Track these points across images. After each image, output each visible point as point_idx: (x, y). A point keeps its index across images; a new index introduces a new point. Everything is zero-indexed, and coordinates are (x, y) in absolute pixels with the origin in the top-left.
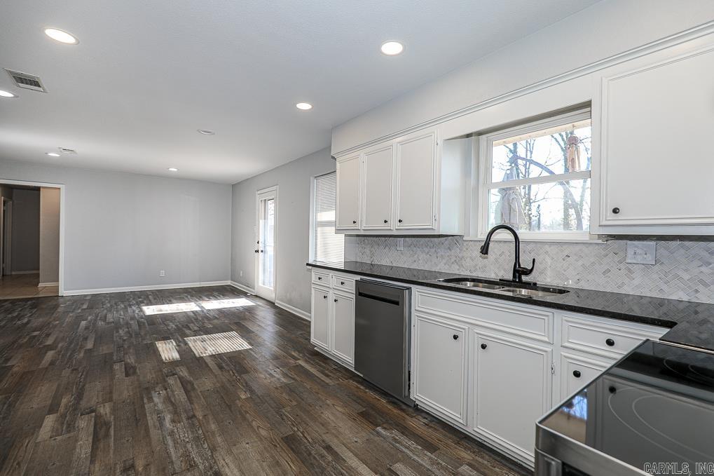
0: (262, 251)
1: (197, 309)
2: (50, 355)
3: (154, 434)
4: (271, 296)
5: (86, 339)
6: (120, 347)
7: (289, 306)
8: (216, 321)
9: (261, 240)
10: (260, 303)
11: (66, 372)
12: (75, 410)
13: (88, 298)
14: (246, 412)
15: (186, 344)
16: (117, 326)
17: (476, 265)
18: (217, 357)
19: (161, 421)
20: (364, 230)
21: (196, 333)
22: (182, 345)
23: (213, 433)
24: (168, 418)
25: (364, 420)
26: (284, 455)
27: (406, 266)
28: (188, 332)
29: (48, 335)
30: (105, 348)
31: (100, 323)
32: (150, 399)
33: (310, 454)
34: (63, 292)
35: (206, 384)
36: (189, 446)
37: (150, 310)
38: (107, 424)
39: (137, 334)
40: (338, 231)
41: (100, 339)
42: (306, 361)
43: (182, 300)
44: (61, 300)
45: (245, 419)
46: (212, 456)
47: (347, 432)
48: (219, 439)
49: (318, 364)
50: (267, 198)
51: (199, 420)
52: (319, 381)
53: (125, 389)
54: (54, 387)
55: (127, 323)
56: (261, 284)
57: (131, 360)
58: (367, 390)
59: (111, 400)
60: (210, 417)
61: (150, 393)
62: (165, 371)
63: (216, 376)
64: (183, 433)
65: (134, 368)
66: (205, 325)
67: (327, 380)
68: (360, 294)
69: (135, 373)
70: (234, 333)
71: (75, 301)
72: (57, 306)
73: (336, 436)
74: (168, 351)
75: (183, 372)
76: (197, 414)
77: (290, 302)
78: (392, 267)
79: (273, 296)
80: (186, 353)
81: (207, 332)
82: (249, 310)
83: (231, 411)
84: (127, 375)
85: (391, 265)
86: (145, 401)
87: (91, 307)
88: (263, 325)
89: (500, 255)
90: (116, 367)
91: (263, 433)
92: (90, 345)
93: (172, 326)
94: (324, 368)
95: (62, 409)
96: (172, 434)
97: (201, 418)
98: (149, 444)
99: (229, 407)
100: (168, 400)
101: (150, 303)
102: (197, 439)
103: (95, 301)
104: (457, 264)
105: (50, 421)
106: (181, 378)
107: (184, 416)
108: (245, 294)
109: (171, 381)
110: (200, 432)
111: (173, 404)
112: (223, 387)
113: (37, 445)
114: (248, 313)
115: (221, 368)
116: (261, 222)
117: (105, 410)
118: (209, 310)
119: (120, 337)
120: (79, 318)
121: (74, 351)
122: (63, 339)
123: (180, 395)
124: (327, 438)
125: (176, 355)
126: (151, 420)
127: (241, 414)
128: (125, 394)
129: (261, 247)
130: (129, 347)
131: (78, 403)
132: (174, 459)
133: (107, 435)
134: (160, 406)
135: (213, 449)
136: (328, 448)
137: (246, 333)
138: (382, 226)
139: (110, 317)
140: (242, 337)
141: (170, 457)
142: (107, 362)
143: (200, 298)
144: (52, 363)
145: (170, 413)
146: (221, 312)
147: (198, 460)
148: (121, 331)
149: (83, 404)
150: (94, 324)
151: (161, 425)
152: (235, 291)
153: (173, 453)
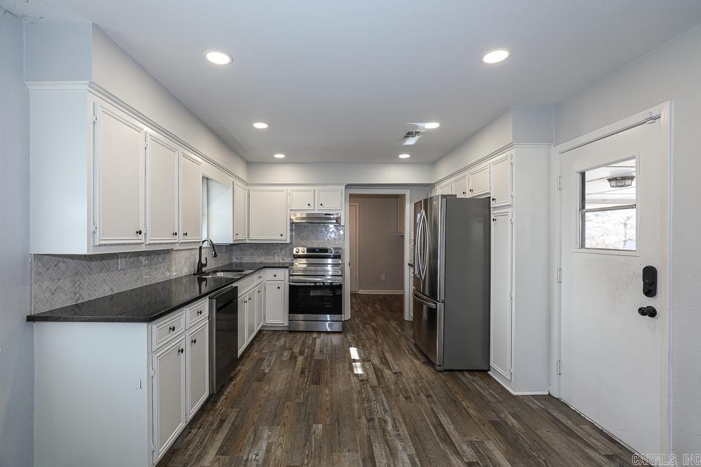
14: (327, 409)
23: (357, 401)
26: (325, 378)
36: (374, 398)
45: (332, 405)
46: (362, 389)
48: (355, 396)
51: (365, 415)
58: (225, 393)
60: (356, 415)
76: (366, 422)
83: (338, 414)
91: (327, 391)
97: (363, 417)
99: (337, 419)
102: (369, 401)
107: (377, 424)
110: (366, 405)
127: (332, 409)
135: (360, 392)
141: (385, 397)
147: (369, 389)
153: (384, 399)
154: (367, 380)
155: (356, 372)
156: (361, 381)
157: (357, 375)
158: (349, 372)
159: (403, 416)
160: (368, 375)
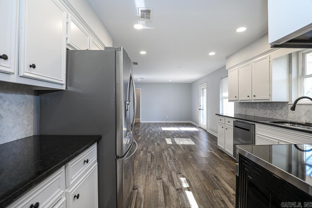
0: (202, 109)
1: (178, 130)
2: (140, 137)
3: (165, 161)
4: (205, 128)
5: (147, 135)
6: (156, 138)
7: (212, 132)
8: (184, 134)
9: (201, 105)
10: (201, 130)
11: (144, 142)
12: (147, 151)
13: (147, 124)
14: (191, 162)
15: (174, 140)
16: (155, 133)
17: (295, 116)
18: (183, 145)
19: (167, 158)
20: (240, 100)
21: (177, 137)
22: (173, 140)
23: (180, 164)
24: (168, 158)
25: (233, 173)
26: (200, 174)
27: (261, 116)
28: (174, 136)
29: (139, 133)
30: (152, 138)
31: (151, 131)
32: (164, 153)
33: (209, 177)
34: (141, 121)
35: (179, 152)
36: (173, 165)
37: (164, 129)
38: (154, 156)
39: (160, 135)
40: (230, 101)
41: (151, 136)
42: (215, 152)
43: (173, 126)
44: (140, 124)
47: (224, 175)
48: (182, 166)
49: (219, 153)
50: (204, 88)
52: (218, 159)
53: (157, 149)
54: (142, 145)
55: (158, 132)
56: (201, 122)
57: (159, 142)
59: (154, 151)
60: (180, 160)
61: (163, 151)
62: (168, 146)
63: (182, 150)
64: (172, 163)
65: (160, 144)
66: (180, 135)
67: (222, 159)
68: (235, 126)
69: (160, 145)
70: (190, 139)
71: (144, 124)
72: (140, 126)
73: (220, 175)
74: (169, 141)
75: (173, 148)
76: (176, 159)
77: (212, 130)
78: (255, 116)
79: (206, 128)
80: (174, 142)
81: (181, 137)
82: (196, 132)
84: (158, 146)
85: (254, 115)
86: (163, 153)
87: (148, 126)
88: (201, 138)
89: (308, 111)
90: (155, 143)
91: (195, 168)
92: (148, 137)
93: (170, 134)
94: (222, 155)
95: (144, 150)
96: (169, 162)
98: (164, 162)
99: (186, 159)
100: (168, 154)
101: (164, 127)
103: (149, 125)
104: (286, 115)
105: (142, 152)
106: (172, 149)
107: (172, 159)
108: (195, 126)
109: (169, 149)
110: (177, 163)
111: (169, 155)
112: (184, 154)
113: (140, 156)
114: (196, 133)
115: (184, 148)
116: (202, 98)
117: (153, 153)
118: (182, 131)
119: (156, 136)
120: (145, 129)
121: (145, 138)
122: (142, 134)
123: (172, 153)
124: (216, 175)
125: (171, 143)
126: (164, 157)
128: (158, 150)
129: (201, 108)
130: (158, 139)
131: (147, 150)
132: (169, 167)
133: (154, 158)
134: (166, 155)
135: (180, 168)
136: (216, 177)
137: (194, 139)
138: (247, 98)
139: (153, 130)
140: (192, 140)
142: (153, 142)
143: (179, 127)
144: (141, 140)
145: (169, 157)
146: (186, 132)
148: (156, 134)
149: (148, 150)
150: (149, 131)
151: (167, 159)
152: (192, 125)
153: (169, 166)
154: (177, 174)
155: (185, 178)
156: (180, 173)
157: (183, 177)
158: (189, 178)
159: (163, 160)
160: (177, 177)
